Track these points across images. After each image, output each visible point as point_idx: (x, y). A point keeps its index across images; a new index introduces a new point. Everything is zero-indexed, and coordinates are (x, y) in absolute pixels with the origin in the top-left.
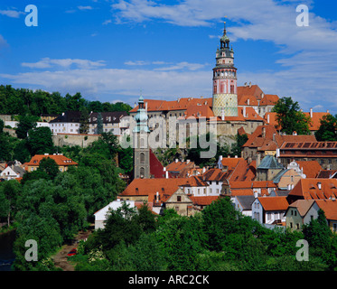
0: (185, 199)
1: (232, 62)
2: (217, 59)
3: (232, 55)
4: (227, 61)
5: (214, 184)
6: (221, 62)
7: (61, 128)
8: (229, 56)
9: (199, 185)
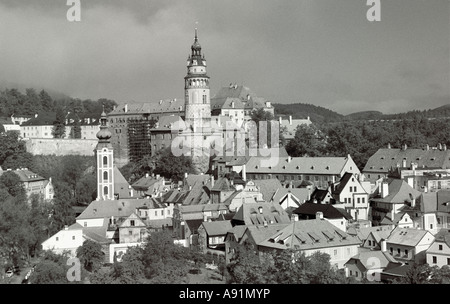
0: (138, 223)
1: (204, 71)
2: (189, 67)
3: (204, 63)
4: (199, 70)
5: (172, 205)
6: (192, 70)
7: (34, 131)
8: (200, 64)
9: (156, 207)
